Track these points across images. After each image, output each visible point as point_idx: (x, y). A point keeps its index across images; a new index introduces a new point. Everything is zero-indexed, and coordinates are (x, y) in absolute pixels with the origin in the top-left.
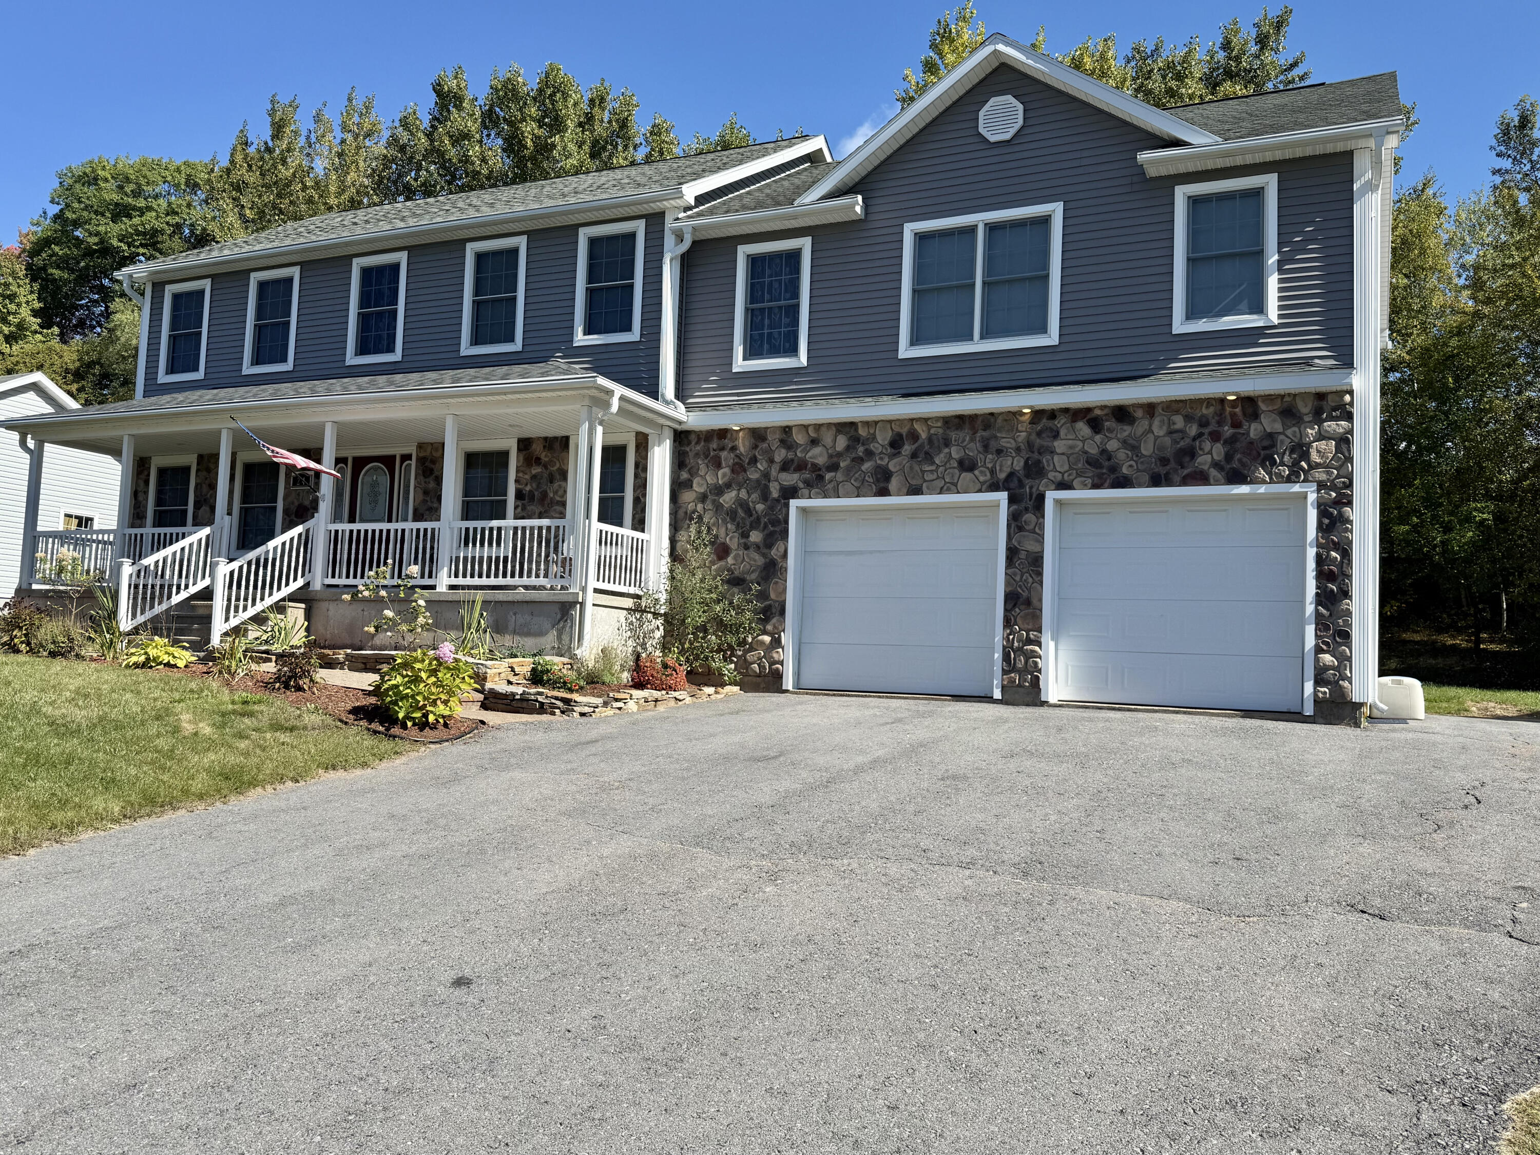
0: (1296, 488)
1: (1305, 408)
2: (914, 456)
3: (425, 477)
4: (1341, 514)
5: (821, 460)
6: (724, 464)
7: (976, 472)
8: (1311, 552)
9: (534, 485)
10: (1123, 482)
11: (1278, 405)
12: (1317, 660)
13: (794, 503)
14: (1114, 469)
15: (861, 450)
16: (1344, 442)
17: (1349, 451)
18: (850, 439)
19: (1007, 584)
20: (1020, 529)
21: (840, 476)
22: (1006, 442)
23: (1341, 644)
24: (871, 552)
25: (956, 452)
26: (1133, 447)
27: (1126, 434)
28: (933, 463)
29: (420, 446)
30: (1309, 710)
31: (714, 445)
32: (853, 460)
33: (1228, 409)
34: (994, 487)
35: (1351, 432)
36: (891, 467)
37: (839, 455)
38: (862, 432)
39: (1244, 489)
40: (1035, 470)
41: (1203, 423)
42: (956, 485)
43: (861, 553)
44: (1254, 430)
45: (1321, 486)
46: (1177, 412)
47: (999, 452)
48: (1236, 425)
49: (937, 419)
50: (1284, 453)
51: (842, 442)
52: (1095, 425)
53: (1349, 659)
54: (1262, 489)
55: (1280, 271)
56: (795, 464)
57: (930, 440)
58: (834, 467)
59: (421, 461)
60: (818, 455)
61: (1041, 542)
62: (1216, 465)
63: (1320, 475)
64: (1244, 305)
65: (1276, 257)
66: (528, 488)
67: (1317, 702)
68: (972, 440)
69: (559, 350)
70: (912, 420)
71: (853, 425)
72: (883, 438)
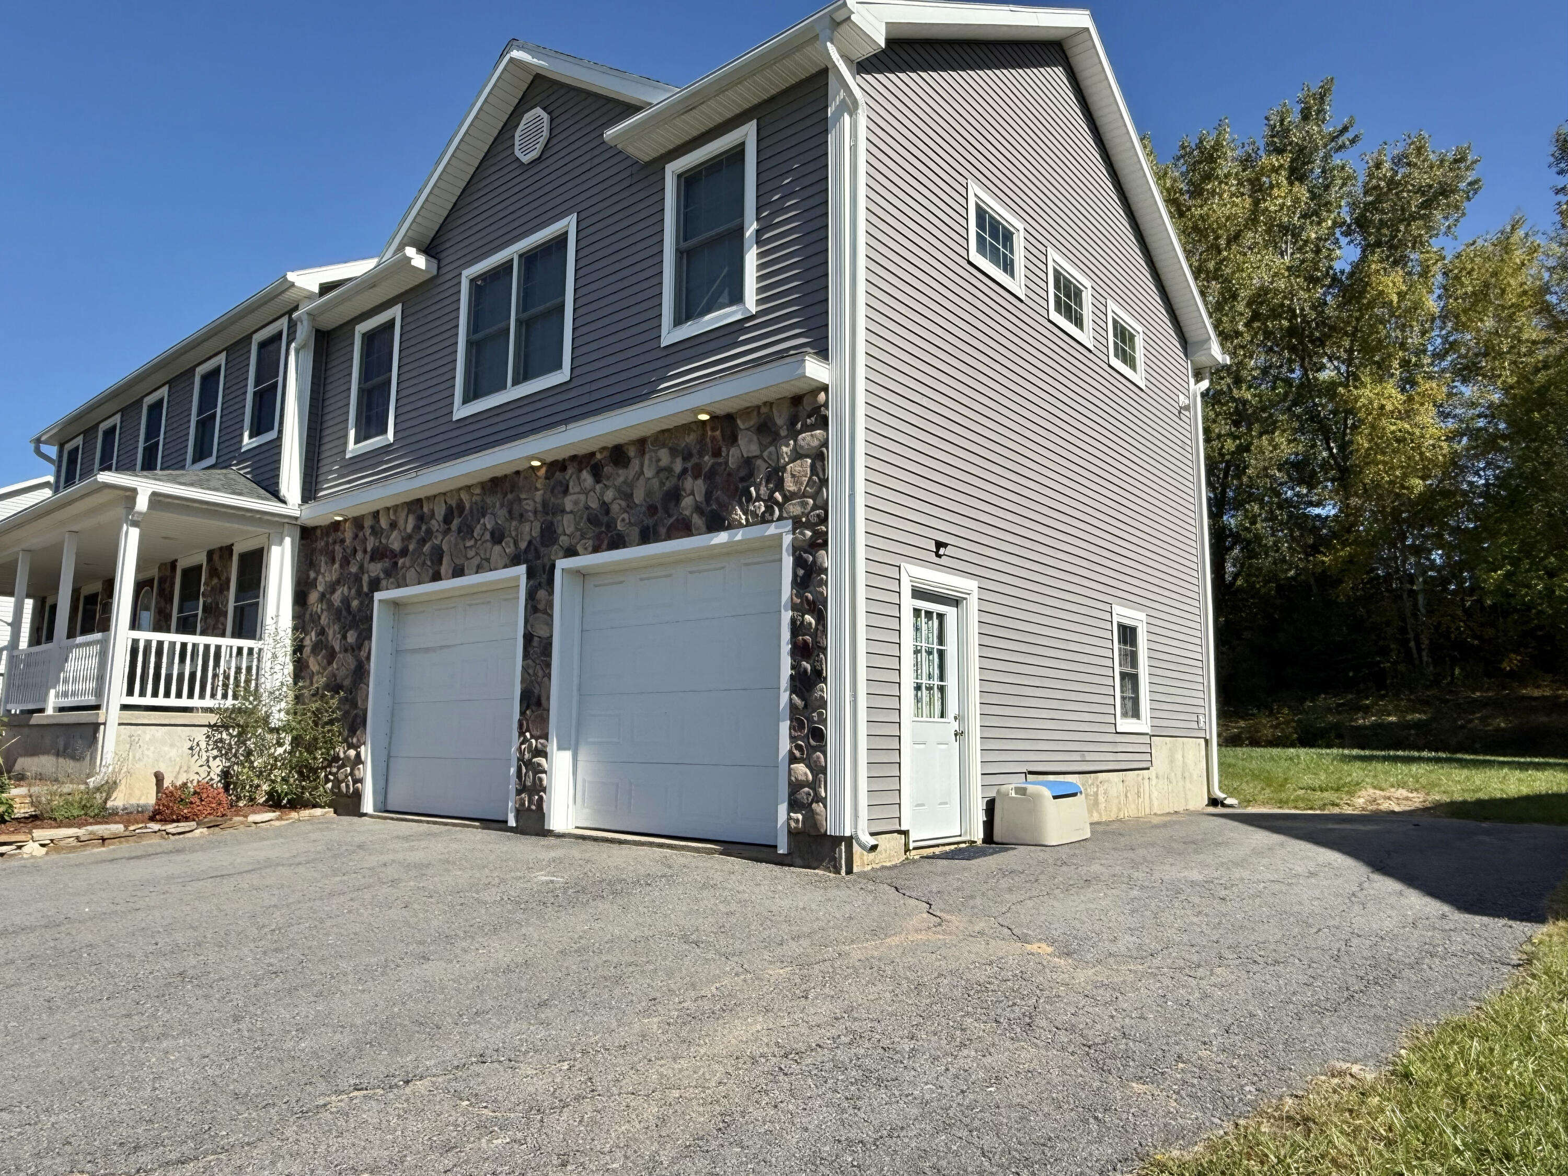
0: (772, 529)
1: (781, 419)
2: (460, 530)
4: (815, 561)
5: (397, 545)
6: (336, 559)
7: (504, 544)
8: (787, 616)
9: (212, 597)
10: (617, 543)
11: (754, 421)
12: (790, 773)
13: (378, 596)
14: (611, 525)
15: (424, 529)
16: (819, 458)
17: (824, 470)
18: (417, 518)
19: (523, 679)
20: (535, 609)
21: (408, 561)
22: (527, 505)
23: (815, 749)
24: (441, 648)
25: (489, 523)
26: (626, 496)
27: (621, 479)
28: (473, 537)
29: (160, 567)
30: (783, 846)
31: (332, 539)
32: (418, 541)
33: (709, 433)
34: (515, 561)
35: (825, 444)
36: (444, 545)
37: (409, 537)
38: (425, 509)
39: (722, 537)
40: (549, 535)
41: (686, 455)
42: (488, 560)
44: (733, 457)
45: (797, 524)
46: (664, 445)
47: (521, 517)
48: (717, 453)
49: (477, 484)
50: (760, 483)
51: (411, 523)
52: (597, 472)
53: (824, 771)
54: (739, 535)
56: (380, 552)
57: (472, 510)
58: (405, 552)
60: (395, 540)
61: (550, 625)
62: (697, 508)
63: (794, 508)
64: (725, 298)
65: (755, 226)
66: (210, 600)
67: (792, 833)
68: (502, 505)
69: (234, 458)
70: (460, 489)
71: (419, 502)
72: (439, 513)
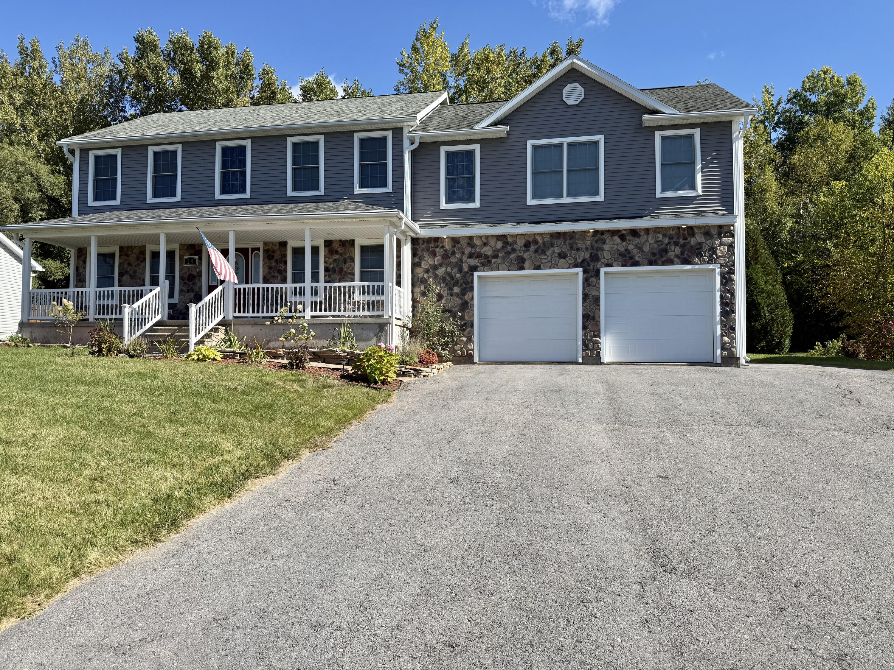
0: (711, 266)
1: (714, 232)
2: (536, 251)
3: (269, 260)
4: (730, 278)
5: (489, 253)
6: (437, 254)
7: (567, 259)
8: (718, 294)
9: (335, 265)
10: (636, 264)
11: (703, 230)
12: (722, 340)
13: (476, 274)
14: (632, 258)
15: (509, 248)
16: (731, 246)
17: (733, 251)
18: (503, 243)
19: (584, 310)
20: (589, 285)
21: (499, 261)
22: (581, 245)
23: (731, 333)
24: (514, 297)
25: (557, 250)
26: (640, 248)
27: (636, 242)
28: (546, 255)
29: (265, 243)
30: (719, 361)
31: (432, 245)
32: (505, 253)
33: (681, 232)
34: (576, 266)
35: (734, 242)
36: (525, 256)
37: (498, 250)
38: (510, 240)
39: (689, 267)
40: (595, 258)
41: (671, 238)
42: (557, 265)
43: (508, 297)
44: (693, 241)
45: (722, 265)
46: (659, 233)
47: (578, 250)
48: (685, 239)
49: (547, 234)
50: (706, 251)
51: (499, 245)
52: (623, 237)
53: (735, 339)
54: (697, 267)
55: (702, 172)
56: (476, 255)
57: (544, 243)
58: (496, 256)
59: (266, 251)
60: (487, 251)
61: (599, 291)
62: (677, 256)
63: (721, 261)
64: (687, 186)
65: (700, 166)
66: (332, 266)
67: (722, 358)
68: (565, 244)
69: (345, 195)
70: (535, 234)
71: (505, 236)
72: (520, 243)
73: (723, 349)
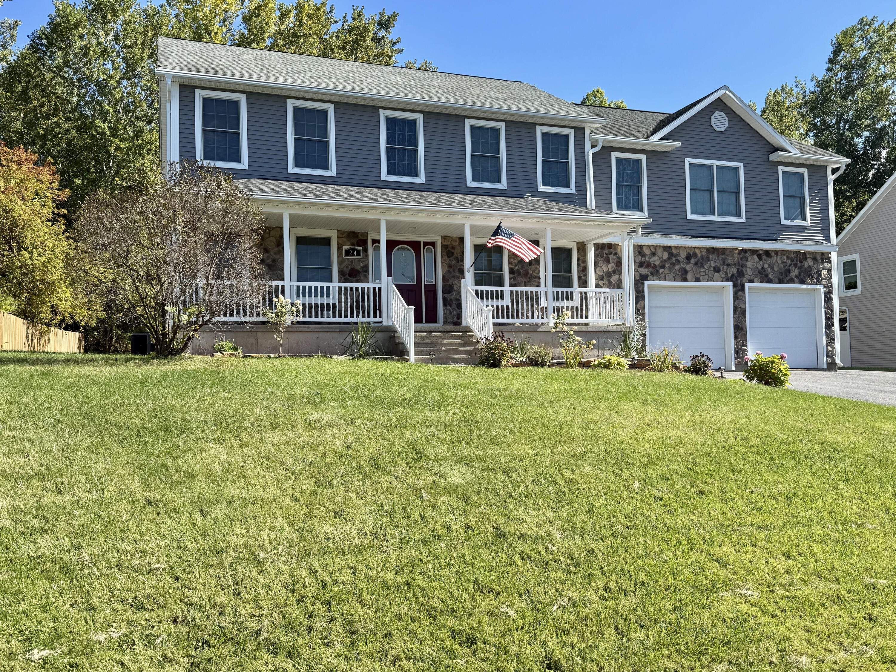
0: (818, 287)
1: (819, 258)
2: (696, 264)
3: (449, 257)
7: (721, 273)
8: (823, 310)
9: (520, 266)
10: (770, 281)
13: (646, 283)
14: (767, 276)
15: (674, 259)
16: (829, 270)
18: (669, 254)
20: (738, 298)
22: (730, 261)
25: (713, 264)
28: (704, 268)
29: (444, 238)
33: (799, 256)
34: (728, 280)
35: (831, 267)
36: (688, 268)
38: (674, 251)
39: (804, 286)
40: (740, 274)
42: (712, 278)
43: (669, 307)
46: (784, 255)
47: (728, 265)
48: (801, 262)
49: (704, 248)
51: (666, 256)
52: (760, 257)
54: (809, 286)
55: (810, 206)
57: (702, 257)
58: (663, 267)
59: (444, 247)
61: (745, 303)
62: (796, 276)
65: (808, 200)
67: (828, 363)
68: (718, 259)
69: (529, 192)
71: (670, 247)
72: (683, 255)
73: (828, 356)
